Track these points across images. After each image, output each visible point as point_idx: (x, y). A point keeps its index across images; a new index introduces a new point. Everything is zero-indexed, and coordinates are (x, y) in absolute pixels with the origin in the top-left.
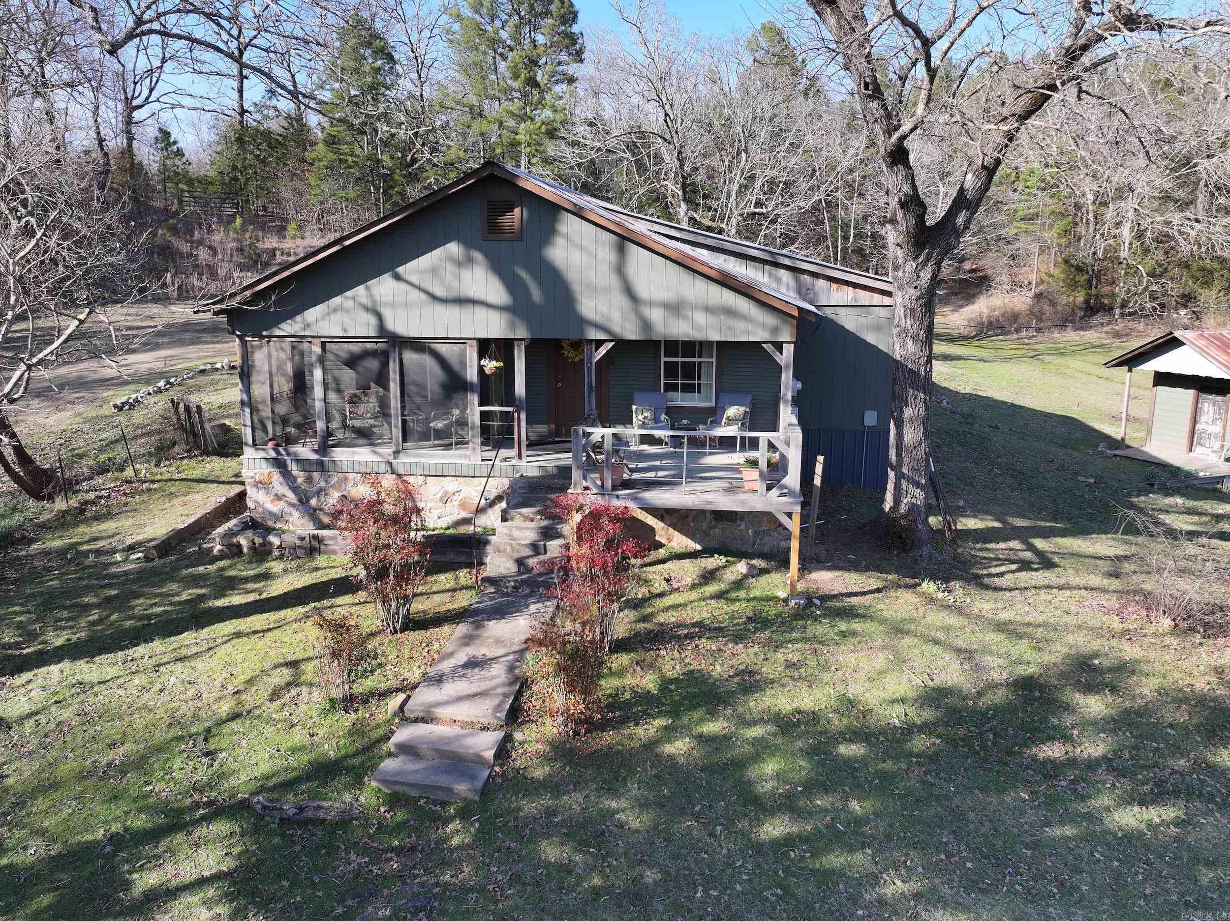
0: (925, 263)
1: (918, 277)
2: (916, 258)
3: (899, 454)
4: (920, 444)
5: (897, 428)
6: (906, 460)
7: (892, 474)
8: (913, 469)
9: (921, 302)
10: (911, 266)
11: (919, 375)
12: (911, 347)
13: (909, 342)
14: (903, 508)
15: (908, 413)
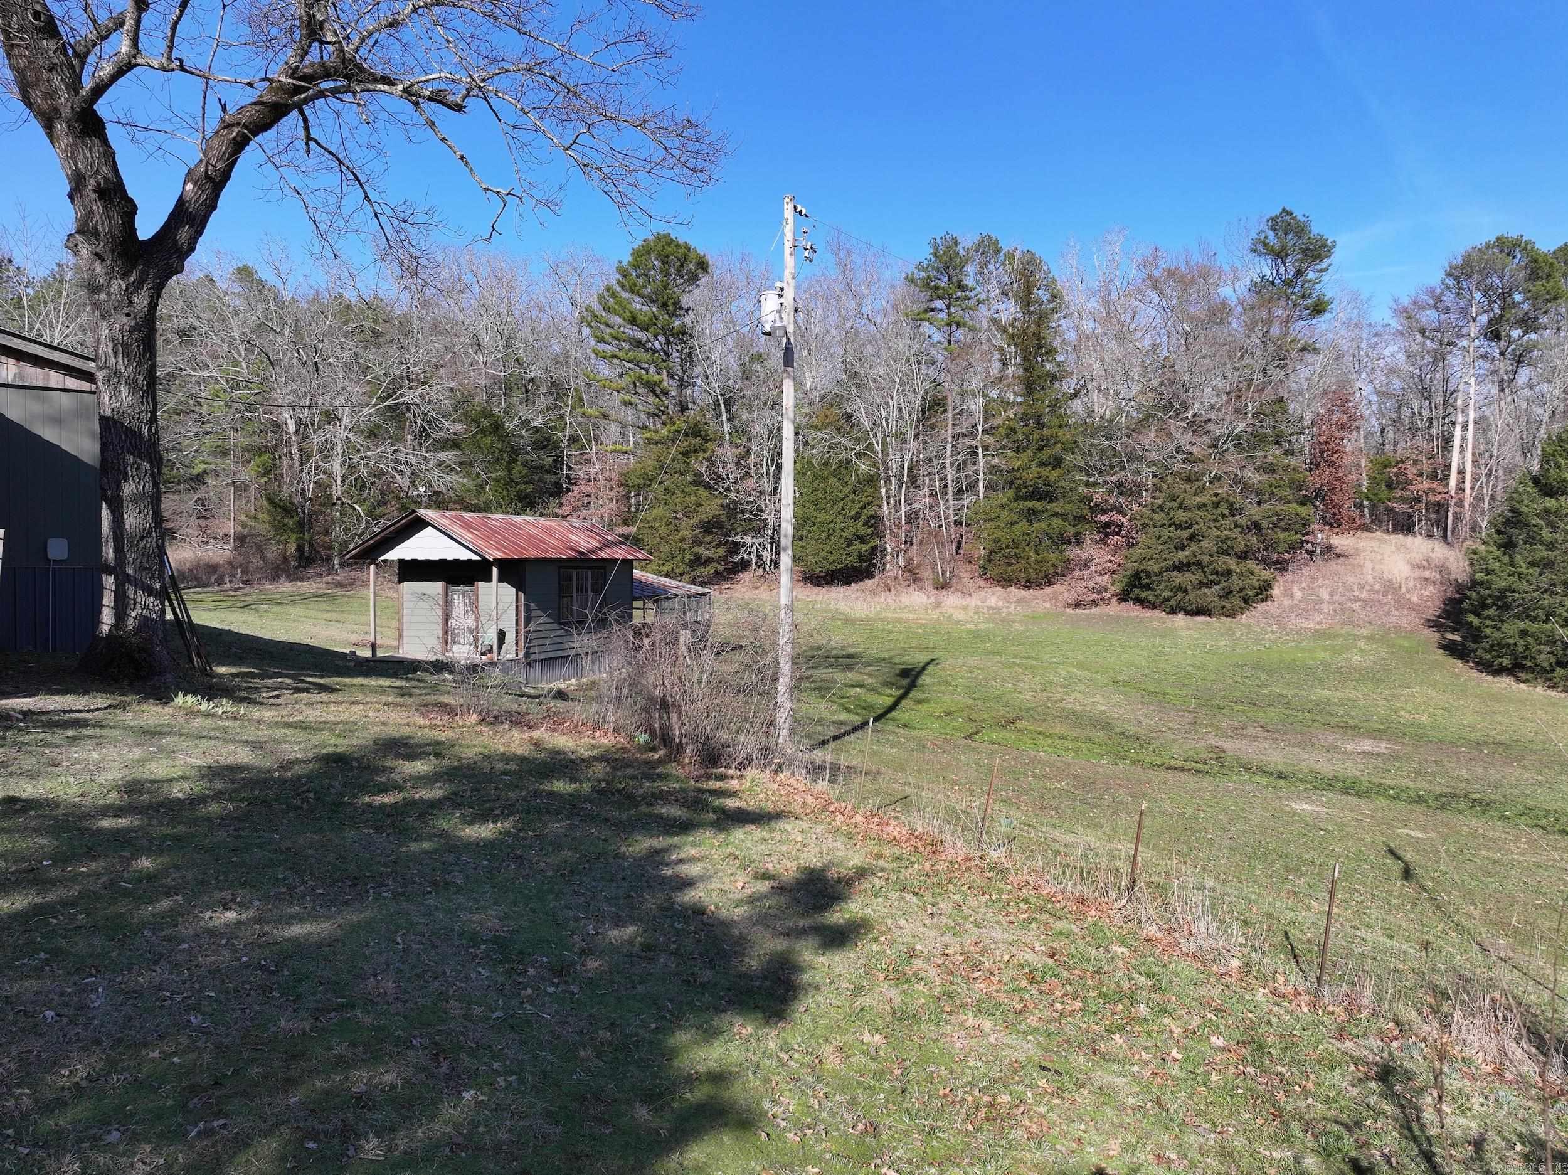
0: (138, 285)
1: (131, 302)
2: (125, 275)
3: (118, 550)
4: (150, 532)
5: (113, 512)
6: (130, 556)
7: (109, 581)
8: (142, 568)
9: (136, 335)
10: (118, 286)
11: (141, 437)
12: (126, 396)
13: (124, 390)
14: (131, 623)
15: (128, 489)
